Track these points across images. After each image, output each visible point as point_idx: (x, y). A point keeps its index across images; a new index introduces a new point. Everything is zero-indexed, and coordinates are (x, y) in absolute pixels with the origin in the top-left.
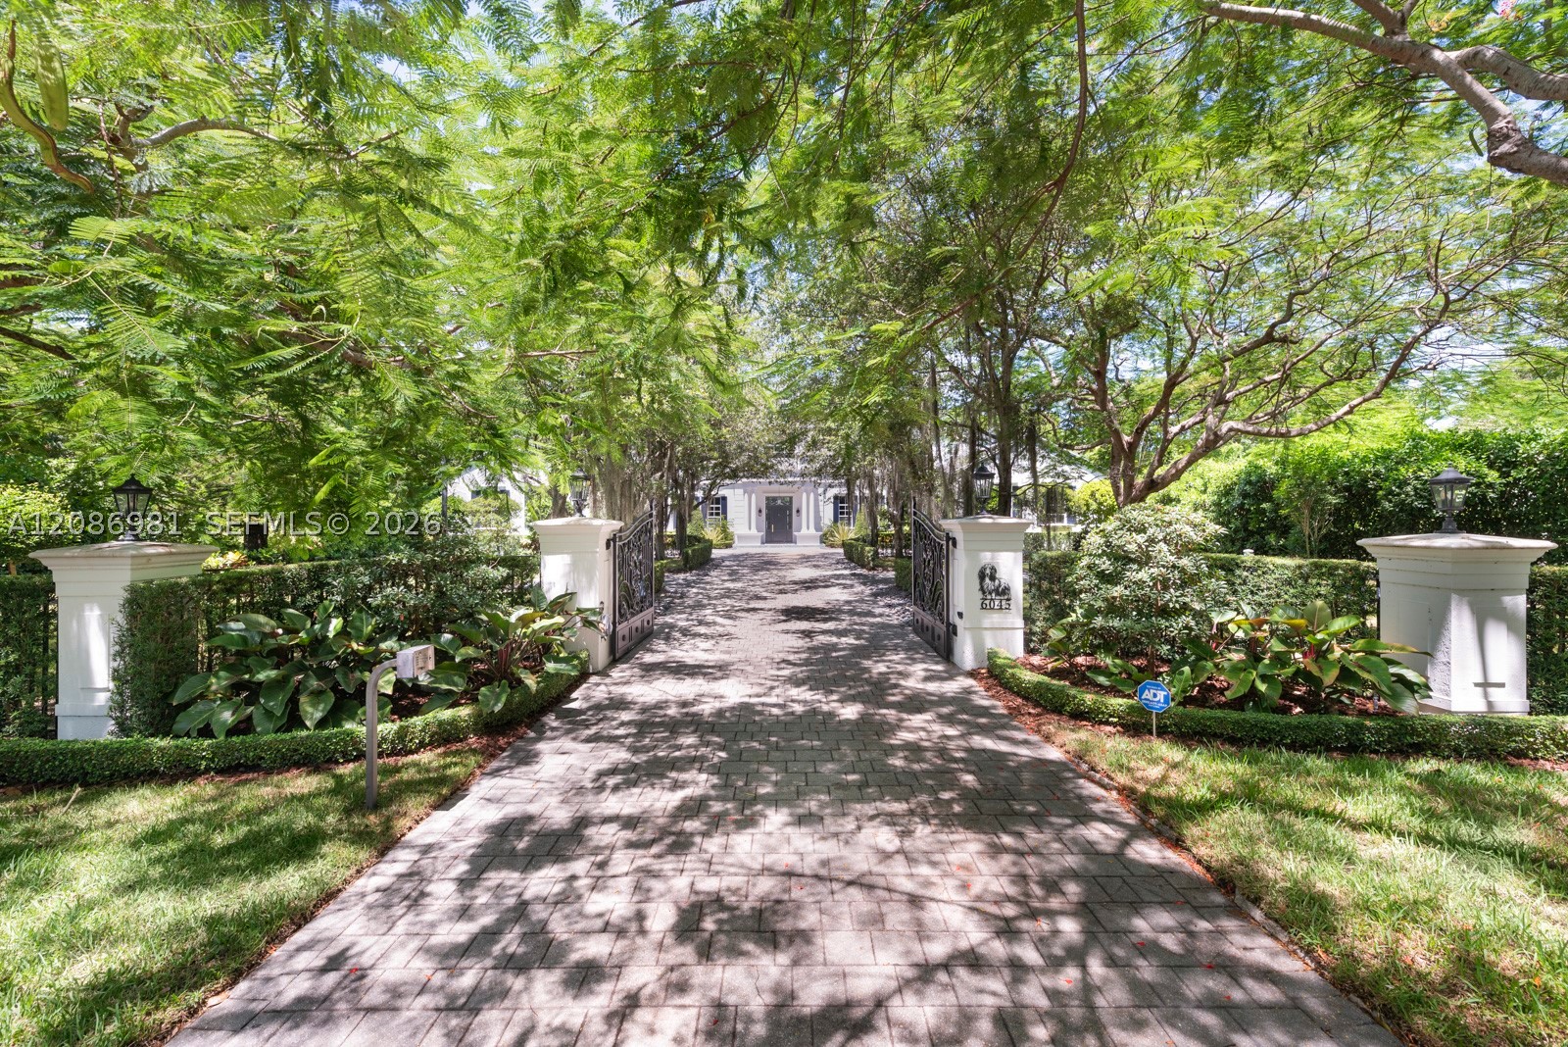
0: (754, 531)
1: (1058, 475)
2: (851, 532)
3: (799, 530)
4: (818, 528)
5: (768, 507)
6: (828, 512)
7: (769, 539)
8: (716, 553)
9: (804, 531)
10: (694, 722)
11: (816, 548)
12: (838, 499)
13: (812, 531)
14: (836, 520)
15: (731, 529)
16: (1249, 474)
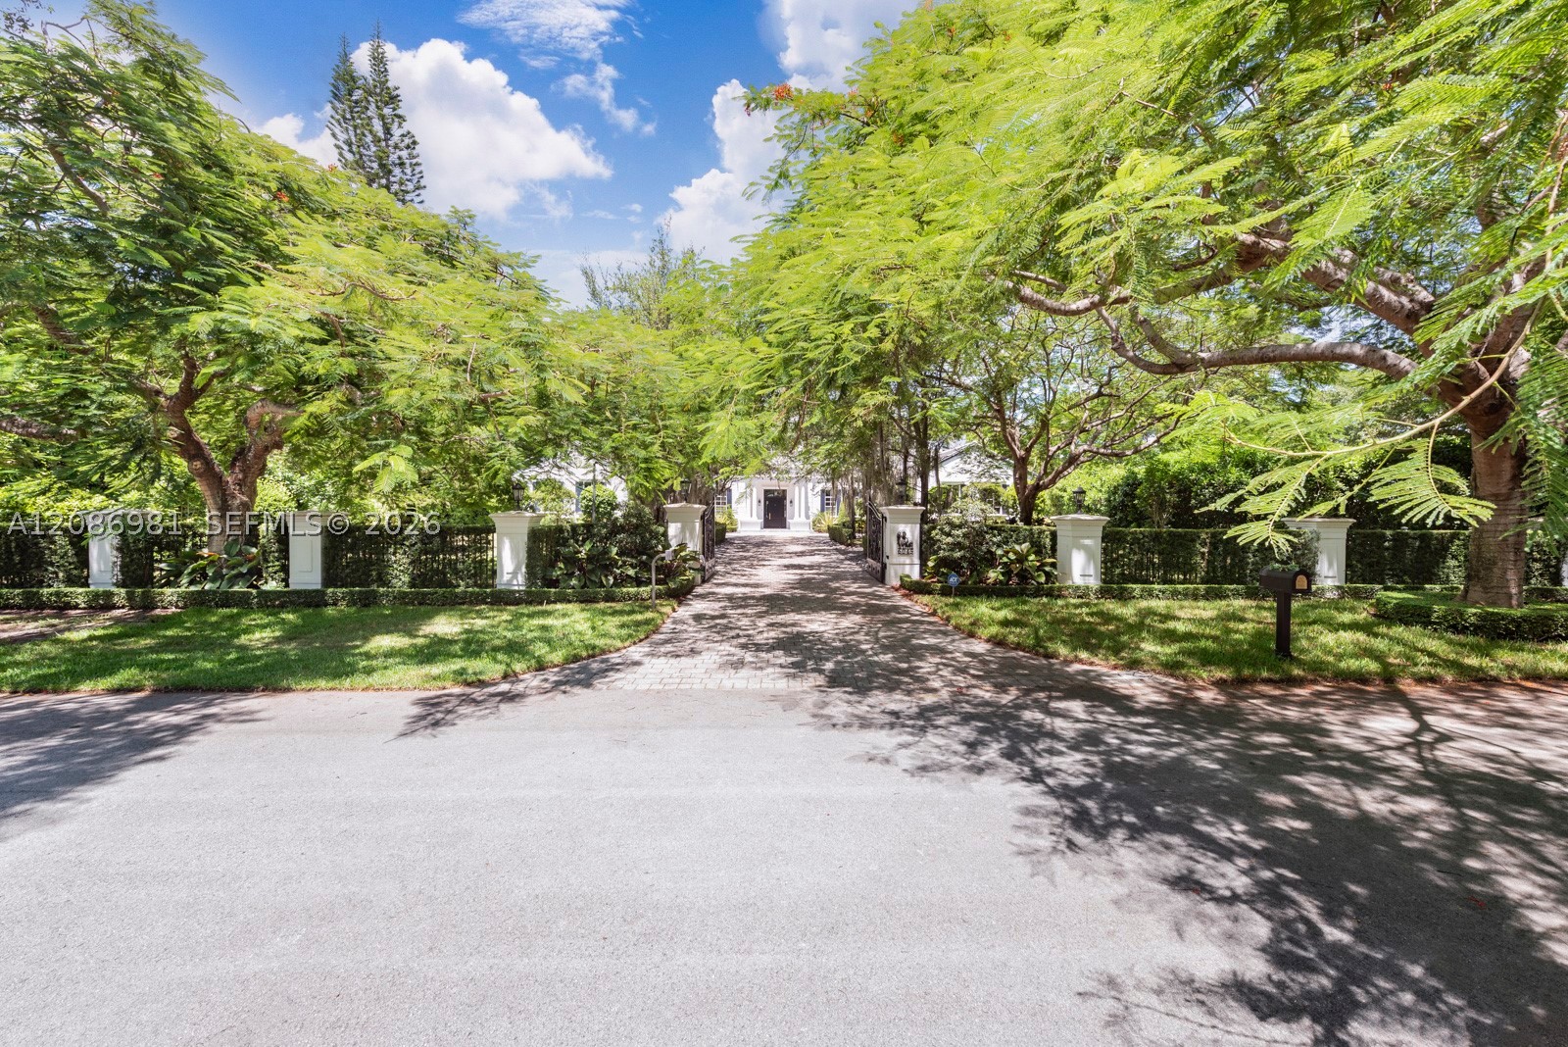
0: (755, 518)
1: (991, 476)
2: (835, 518)
3: (792, 518)
4: (808, 517)
5: (766, 499)
6: (815, 503)
7: (767, 524)
8: (728, 535)
9: (796, 519)
10: (753, 598)
11: (806, 532)
12: (825, 493)
13: (803, 519)
14: (822, 510)
15: (736, 517)
16: (1127, 478)
